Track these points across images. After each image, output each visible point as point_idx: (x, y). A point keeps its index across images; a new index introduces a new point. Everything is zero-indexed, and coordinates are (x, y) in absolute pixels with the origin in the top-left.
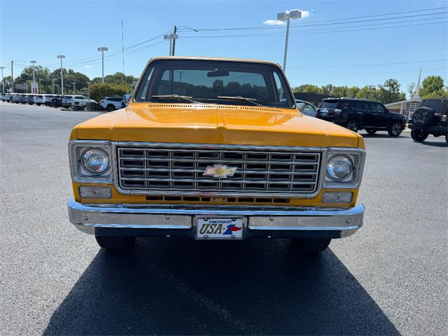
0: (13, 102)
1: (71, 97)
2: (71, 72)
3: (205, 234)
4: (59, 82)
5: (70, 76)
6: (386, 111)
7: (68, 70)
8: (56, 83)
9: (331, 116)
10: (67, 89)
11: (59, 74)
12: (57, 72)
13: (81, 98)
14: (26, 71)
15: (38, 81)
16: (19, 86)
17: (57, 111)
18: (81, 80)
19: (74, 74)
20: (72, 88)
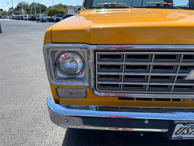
0: (15, 19)
1: (40, 16)
2: (38, 4)
3: (180, 135)
4: (33, 9)
5: (38, 6)
7: (37, 3)
8: (32, 9)
10: (37, 12)
11: (33, 5)
12: (32, 4)
13: (44, 16)
14: (19, 4)
15: (24, 9)
16: (16, 12)
17: (34, 23)
18: (43, 7)
19: (40, 5)
20: (39, 12)
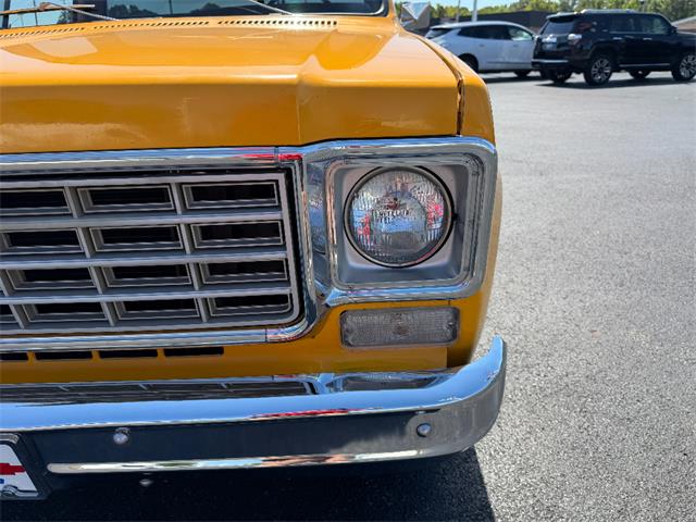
6: (672, 30)
9: (562, 49)
